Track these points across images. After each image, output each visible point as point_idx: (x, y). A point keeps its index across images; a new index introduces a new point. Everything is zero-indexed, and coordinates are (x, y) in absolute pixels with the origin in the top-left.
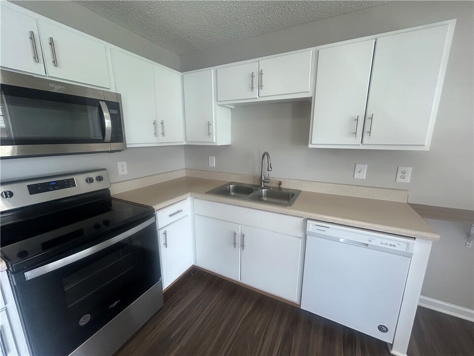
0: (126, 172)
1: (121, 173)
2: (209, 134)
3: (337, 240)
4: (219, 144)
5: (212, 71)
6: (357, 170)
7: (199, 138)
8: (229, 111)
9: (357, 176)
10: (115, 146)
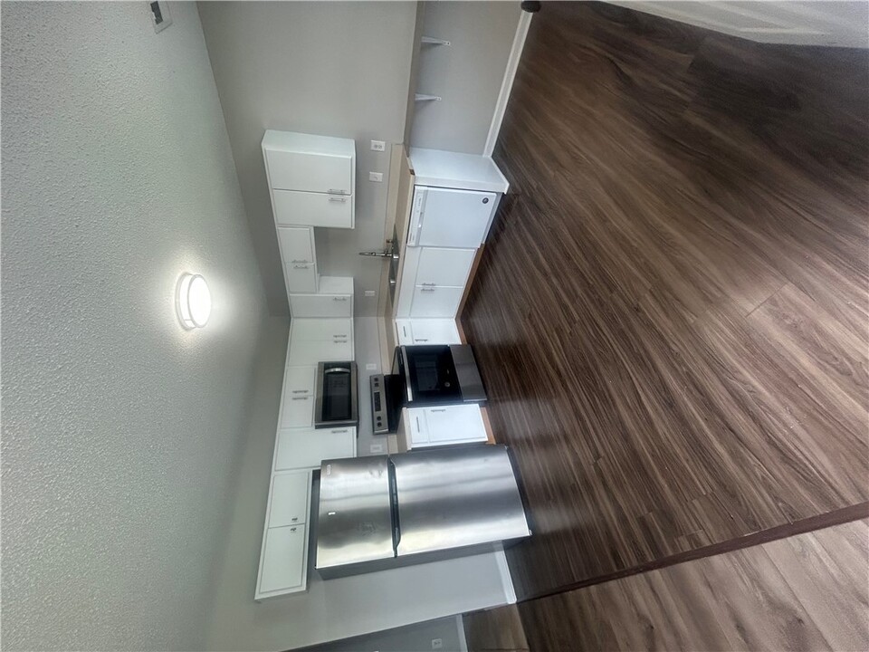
0: (375, 365)
1: (375, 368)
2: (344, 299)
3: (420, 229)
4: (353, 293)
5: (290, 295)
6: (375, 180)
7: (349, 307)
8: (323, 277)
9: (380, 179)
10: (353, 368)
